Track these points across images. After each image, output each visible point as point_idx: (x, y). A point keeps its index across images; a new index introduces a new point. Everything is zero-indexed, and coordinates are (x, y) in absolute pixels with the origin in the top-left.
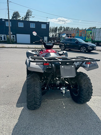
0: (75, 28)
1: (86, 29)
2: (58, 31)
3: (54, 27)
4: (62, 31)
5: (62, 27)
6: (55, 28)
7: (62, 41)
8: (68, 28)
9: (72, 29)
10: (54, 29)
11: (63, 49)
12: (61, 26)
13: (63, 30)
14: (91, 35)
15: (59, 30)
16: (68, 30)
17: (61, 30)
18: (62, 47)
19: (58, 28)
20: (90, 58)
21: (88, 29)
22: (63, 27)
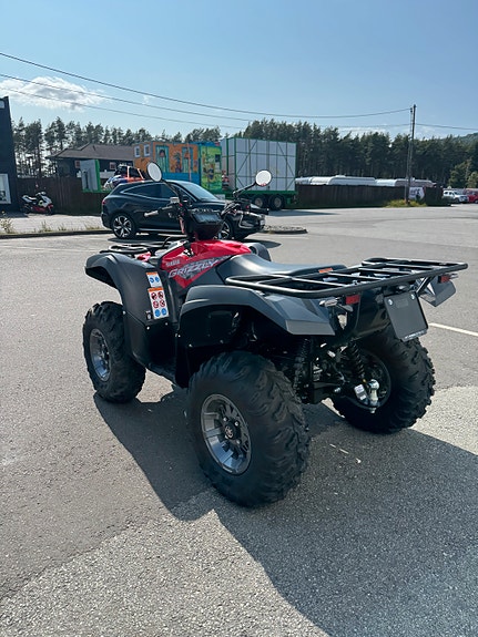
0: (129, 131)
1: (179, 136)
2: (45, 144)
3: (21, 125)
4: (66, 145)
5: (66, 123)
6: (28, 129)
7: (115, 193)
8: (94, 132)
9: (115, 138)
10: (24, 133)
11: (125, 232)
12: (59, 121)
13: (71, 139)
14: (217, 165)
15: (50, 139)
16: (97, 139)
17: (62, 137)
18: (117, 224)
19: (44, 131)
20: (448, 265)
21: (189, 136)
22: (71, 125)
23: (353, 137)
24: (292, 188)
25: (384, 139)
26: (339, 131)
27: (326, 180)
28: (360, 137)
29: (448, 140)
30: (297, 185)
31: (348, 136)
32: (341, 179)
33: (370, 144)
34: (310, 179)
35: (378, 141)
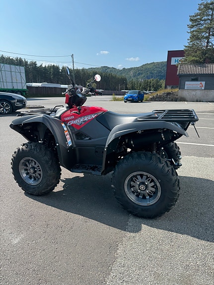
23: (43, 66)
24: (25, 88)
25: (58, 68)
26: (37, 63)
27: (39, 85)
28: (47, 66)
29: (83, 70)
30: (27, 87)
31: (41, 65)
32: (46, 84)
33: (52, 69)
34: (31, 84)
35: (55, 68)
